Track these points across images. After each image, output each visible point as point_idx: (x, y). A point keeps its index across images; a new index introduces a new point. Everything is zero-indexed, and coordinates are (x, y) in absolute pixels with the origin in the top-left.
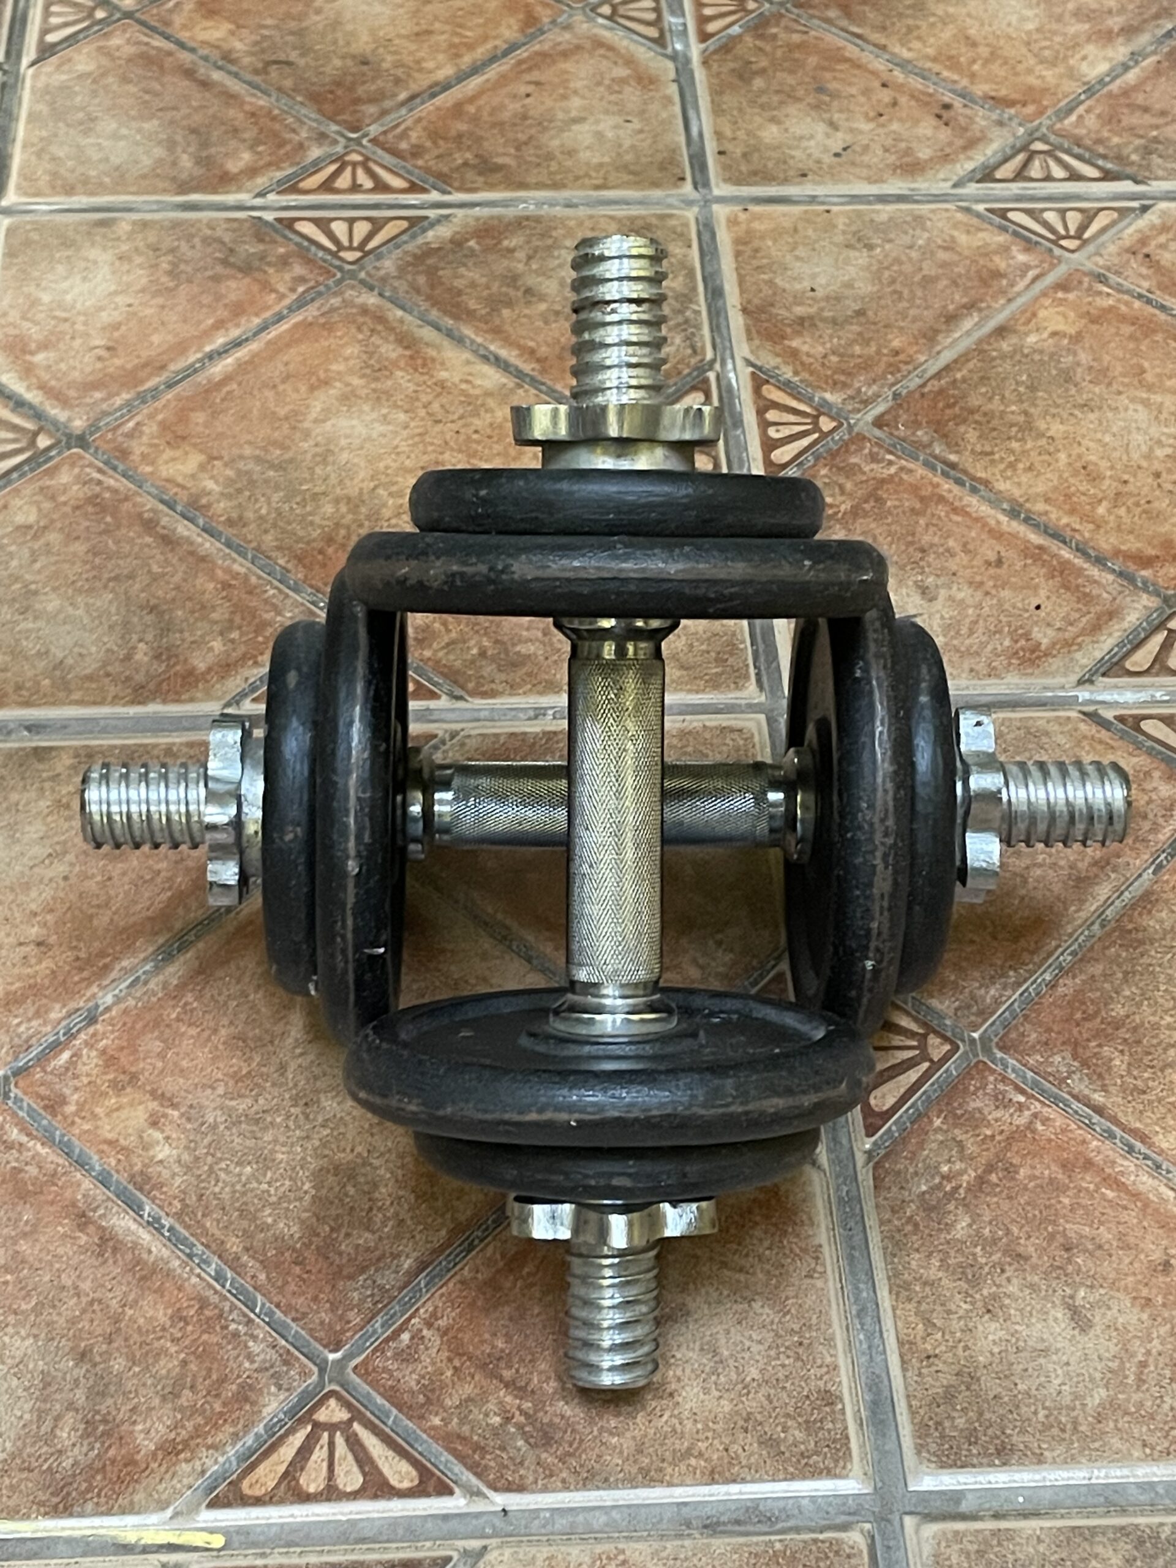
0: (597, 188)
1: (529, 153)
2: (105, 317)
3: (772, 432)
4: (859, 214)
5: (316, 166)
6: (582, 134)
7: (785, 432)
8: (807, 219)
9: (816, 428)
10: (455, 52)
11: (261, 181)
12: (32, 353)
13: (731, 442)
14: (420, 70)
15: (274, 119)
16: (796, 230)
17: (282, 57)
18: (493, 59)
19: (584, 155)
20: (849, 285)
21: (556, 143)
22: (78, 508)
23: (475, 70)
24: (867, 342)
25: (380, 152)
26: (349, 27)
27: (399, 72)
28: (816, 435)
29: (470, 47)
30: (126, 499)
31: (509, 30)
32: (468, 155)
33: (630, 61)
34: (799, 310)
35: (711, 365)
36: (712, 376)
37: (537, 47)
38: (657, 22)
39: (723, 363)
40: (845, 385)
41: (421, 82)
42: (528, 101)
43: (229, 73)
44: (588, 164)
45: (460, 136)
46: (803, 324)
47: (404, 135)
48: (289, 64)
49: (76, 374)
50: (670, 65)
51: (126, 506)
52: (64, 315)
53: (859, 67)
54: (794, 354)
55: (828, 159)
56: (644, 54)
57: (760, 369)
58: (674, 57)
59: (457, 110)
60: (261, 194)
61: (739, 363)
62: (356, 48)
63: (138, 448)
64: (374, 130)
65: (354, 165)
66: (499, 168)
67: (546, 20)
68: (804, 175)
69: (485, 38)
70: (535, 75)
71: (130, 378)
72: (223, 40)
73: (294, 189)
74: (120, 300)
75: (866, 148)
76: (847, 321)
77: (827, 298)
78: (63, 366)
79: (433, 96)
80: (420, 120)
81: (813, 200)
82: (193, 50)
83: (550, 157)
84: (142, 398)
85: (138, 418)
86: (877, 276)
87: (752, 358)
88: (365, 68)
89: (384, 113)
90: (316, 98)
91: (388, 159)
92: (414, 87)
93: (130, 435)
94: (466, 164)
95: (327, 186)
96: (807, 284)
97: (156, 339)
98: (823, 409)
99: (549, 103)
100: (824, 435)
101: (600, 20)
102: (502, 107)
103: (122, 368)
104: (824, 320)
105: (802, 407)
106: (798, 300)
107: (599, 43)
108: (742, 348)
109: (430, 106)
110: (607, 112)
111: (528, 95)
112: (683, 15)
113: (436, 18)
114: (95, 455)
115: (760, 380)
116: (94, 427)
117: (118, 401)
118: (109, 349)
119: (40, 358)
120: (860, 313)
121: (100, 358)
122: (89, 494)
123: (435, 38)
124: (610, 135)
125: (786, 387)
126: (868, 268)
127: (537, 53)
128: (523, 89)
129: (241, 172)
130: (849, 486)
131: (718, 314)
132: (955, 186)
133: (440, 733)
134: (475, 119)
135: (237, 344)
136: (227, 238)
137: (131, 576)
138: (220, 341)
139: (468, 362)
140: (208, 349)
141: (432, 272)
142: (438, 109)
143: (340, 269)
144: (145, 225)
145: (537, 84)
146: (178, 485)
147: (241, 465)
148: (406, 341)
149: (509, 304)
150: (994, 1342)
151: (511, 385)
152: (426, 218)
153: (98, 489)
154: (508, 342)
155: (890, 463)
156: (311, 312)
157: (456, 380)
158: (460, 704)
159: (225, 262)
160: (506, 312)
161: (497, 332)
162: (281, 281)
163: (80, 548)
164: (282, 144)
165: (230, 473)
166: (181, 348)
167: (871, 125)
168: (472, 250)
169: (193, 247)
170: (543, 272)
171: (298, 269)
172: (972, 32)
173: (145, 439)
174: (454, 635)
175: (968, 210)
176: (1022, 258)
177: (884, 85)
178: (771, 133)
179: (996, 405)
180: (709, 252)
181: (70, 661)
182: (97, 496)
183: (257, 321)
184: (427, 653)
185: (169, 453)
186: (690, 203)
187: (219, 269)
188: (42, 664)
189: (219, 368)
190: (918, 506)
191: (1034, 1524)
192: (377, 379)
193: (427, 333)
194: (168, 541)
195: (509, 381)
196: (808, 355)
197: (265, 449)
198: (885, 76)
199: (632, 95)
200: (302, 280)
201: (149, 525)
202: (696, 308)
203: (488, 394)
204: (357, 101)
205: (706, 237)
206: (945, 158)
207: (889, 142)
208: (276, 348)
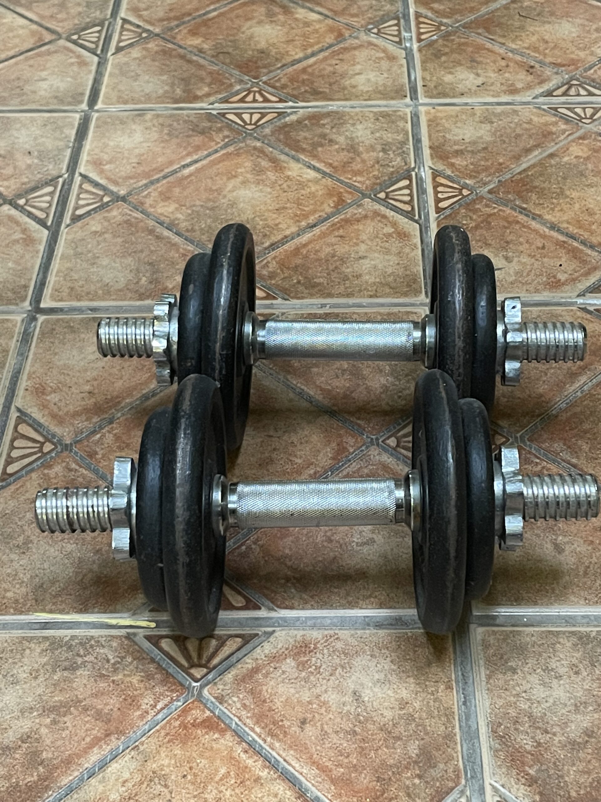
0: (365, 100)
1: (335, 87)
2: (137, 151)
3: (440, 195)
4: (487, 110)
5: (237, 93)
6: (360, 80)
7: (446, 195)
8: (462, 112)
9: (461, 193)
10: (304, 48)
11: (212, 99)
12: (104, 165)
13: (421, 200)
14: (288, 55)
15: (219, 74)
16: (457, 116)
17: (225, 50)
18: (321, 50)
19: (361, 88)
20: (481, 138)
21: (347, 83)
22: (120, 224)
23: (313, 55)
24: (487, 160)
25: (267, 87)
26: (257, 39)
27: (278, 56)
28: (460, 197)
29: (312, 46)
30: (142, 221)
31: (330, 39)
32: (307, 88)
33: (384, 51)
34: (456, 147)
35: (413, 169)
36: (413, 174)
37: (342, 46)
38: (399, 35)
39: (419, 169)
40: (475, 177)
41: (289, 59)
42: (337, 67)
43: (201, 57)
44: (362, 91)
45: (303, 80)
46: (458, 153)
47: (279, 80)
48: (228, 53)
49: (123, 173)
50: (404, 52)
51: (141, 224)
52: (120, 150)
53: (492, 51)
54: (453, 165)
55: (474, 88)
56: (391, 48)
57: (436, 171)
58: (405, 49)
59: (304, 70)
60: (212, 104)
61: (427, 168)
62: (259, 47)
63: (149, 201)
64: (264, 78)
65: (255, 92)
66: (321, 93)
67: (347, 35)
68: (463, 94)
69: (318, 43)
70: (341, 56)
71: (146, 175)
72: (200, 44)
73: (227, 102)
74: (145, 145)
75: (492, 84)
76: (479, 151)
77: (469, 143)
78: (117, 170)
79: (293, 65)
80: (286, 74)
81: (466, 104)
82: (185, 49)
83: (344, 88)
84: (152, 183)
85: (149, 190)
86: (494, 134)
87: (433, 167)
88: (262, 55)
89: (270, 72)
90: (239, 67)
91: (270, 89)
92: (284, 62)
93: (146, 197)
94: (306, 91)
95: (242, 100)
96: (461, 137)
97: (160, 160)
98: (465, 186)
99: (346, 67)
100: (464, 197)
101: (372, 35)
102: (324, 69)
103: (144, 171)
104: (468, 151)
105: (455, 186)
106: (456, 143)
107: (370, 44)
108: (428, 162)
109: (291, 69)
110: (372, 70)
111: (336, 64)
112: (411, 32)
113: (297, 35)
114: (129, 205)
115: (435, 174)
116: (129, 194)
117: (141, 184)
118: (138, 163)
119: (107, 167)
120: (485, 149)
121: (134, 167)
122: (125, 219)
123: (295, 43)
124: (373, 79)
125: (448, 178)
126: (490, 131)
127: (341, 48)
128: (334, 62)
129: (203, 95)
130: (474, 217)
131: (418, 150)
132: (534, 98)
133: (277, 313)
134: (312, 74)
135: (196, 162)
136: (195, 120)
137: (142, 251)
138: (188, 160)
139: (301, 168)
140: (183, 163)
141: (287, 134)
142: (295, 70)
143: (245, 132)
144: (158, 116)
145: (341, 60)
146: (165, 216)
147: (194, 208)
148: (274, 160)
149: (322, 145)
150: (517, 557)
151: (320, 177)
152: (286, 112)
153: (129, 217)
154: (320, 160)
155: (495, 208)
156: (231, 149)
157: (295, 175)
158: (287, 302)
159: (193, 130)
160: (320, 149)
161: (315, 157)
162: (218, 137)
163: (119, 240)
164: (224, 84)
165: (189, 212)
166: (171, 163)
167: (496, 75)
168: (306, 124)
169: (179, 124)
170: (339, 133)
171: (226, 133)
172: (546, 38)
173: (152, 198)
174: (286, 275)
175: (539, 108)
176: (563, 127)
177: (503, 59)
178: (448, 78)
179: (546, 185)
180: (416, 124)
181: (111, 284)
182: (129, 220)
183: (206, 152)
184: (273, 282)
185: (162, 204)
186: (408, 106)
187: (191, 133)
188: (99, 285)
189: (186, 172)
190: (506, 225)
191: (531, 629)
192: (258, 175)
193: (283, 157)
194: (159, 238)
195: (319, 176)
196: (459, 165)
197: (205, 202)
198: (504, 55)
199: (385, 64)
200: (228, 137)
201: (151, 232)
202: (408, 146)
203: (309, 181)
204: (258, 67)
205: (415, 119)
206: (529, 87)
207: (504, 81)
208: (213, 163)
